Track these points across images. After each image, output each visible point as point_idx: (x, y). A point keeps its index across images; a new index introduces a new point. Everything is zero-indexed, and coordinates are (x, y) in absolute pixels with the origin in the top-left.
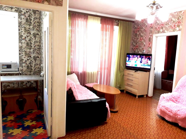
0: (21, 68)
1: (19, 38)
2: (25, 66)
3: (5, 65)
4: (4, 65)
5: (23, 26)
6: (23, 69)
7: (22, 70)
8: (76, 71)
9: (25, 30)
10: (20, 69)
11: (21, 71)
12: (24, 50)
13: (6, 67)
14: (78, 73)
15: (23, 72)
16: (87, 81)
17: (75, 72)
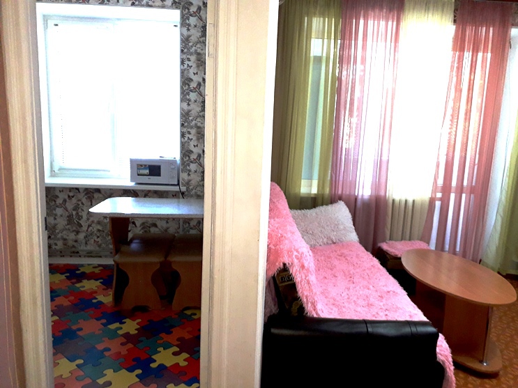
0: (184, 176)
1: (182, 88)
2: (196, 172)
3: (145, 165)
4: (141, 166)
5: (193, 50)
6: (190, 181)
7: (188, 183)
8: (348, 193)
9: (199, 61)
10: (183, 179)
11: (185, 186)
12: (196, 124)
13: (148, 171)
14: (356, 199)
15: (191, 187)
16: (388, 233)
17: (344, 197)
